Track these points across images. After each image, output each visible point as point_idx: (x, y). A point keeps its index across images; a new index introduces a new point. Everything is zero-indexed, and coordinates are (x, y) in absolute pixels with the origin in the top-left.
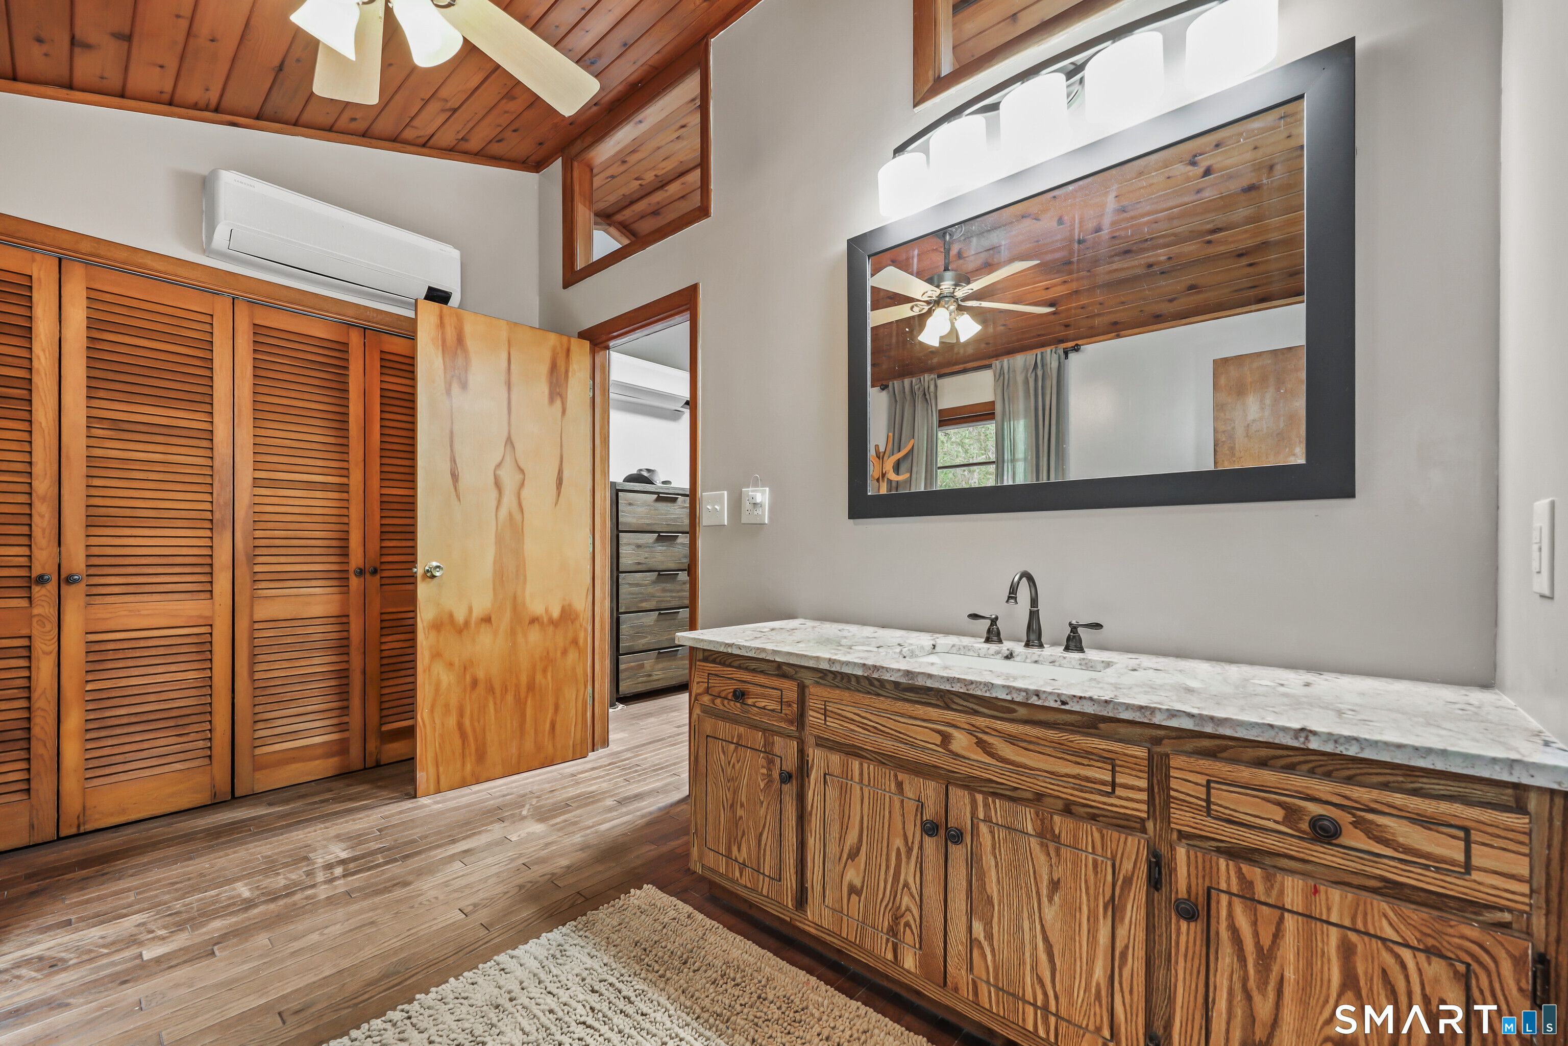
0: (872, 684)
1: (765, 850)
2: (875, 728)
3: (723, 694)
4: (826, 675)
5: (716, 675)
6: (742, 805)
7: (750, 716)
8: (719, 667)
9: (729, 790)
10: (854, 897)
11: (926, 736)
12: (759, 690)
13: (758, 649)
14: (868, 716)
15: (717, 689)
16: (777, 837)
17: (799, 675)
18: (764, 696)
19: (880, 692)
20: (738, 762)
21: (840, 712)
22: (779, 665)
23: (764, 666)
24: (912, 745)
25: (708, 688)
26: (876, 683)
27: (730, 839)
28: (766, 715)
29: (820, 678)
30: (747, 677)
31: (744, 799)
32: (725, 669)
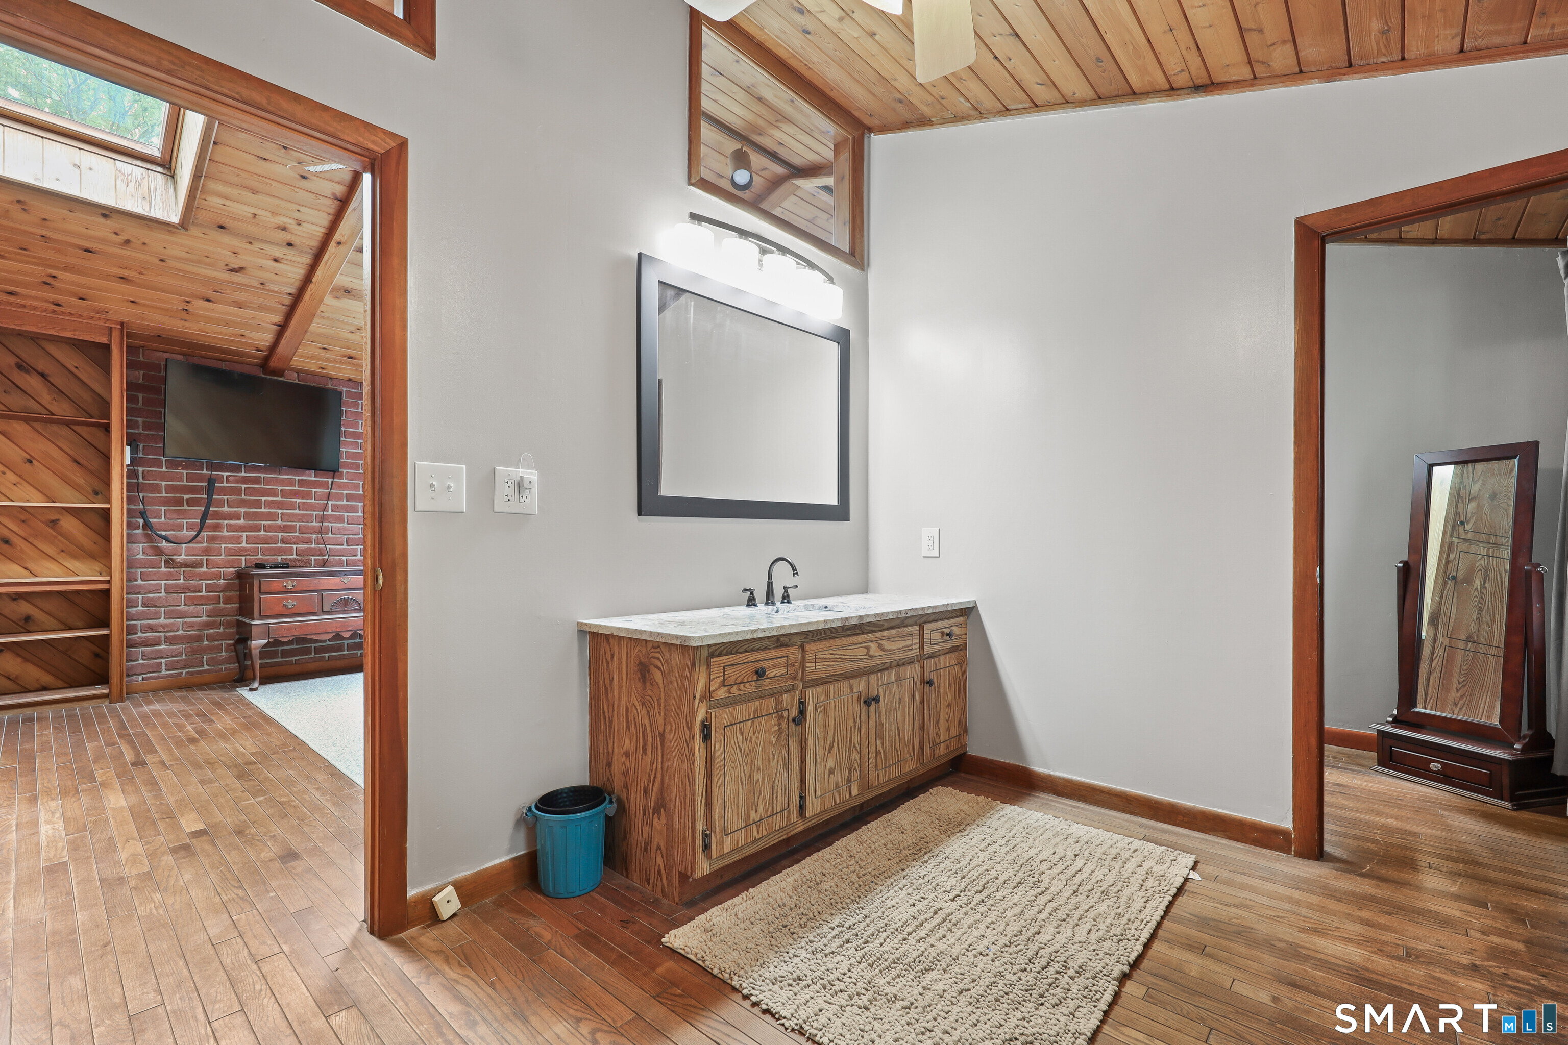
0: (832, 632)
1: (777, 793)
2: (840, 658)
3: (739, 681)
4: (808, 635)
5: (733, 665)
6: (758, 769)
7: (763, 688)
8: (736, 656)
9: (746, 764)
10: (832, 776)
11: (860, 652)
12: (771, 663)
13: (779, 627)
14: (837, 652)
15: (733, 678)
16: (786, 775)
17: (792, 641)
18: (775, 667)
19: (836, 636)
20: (754, 734)
21: (823, 656)
22: (778, 638)
23: (766, 643)
24: (856, 661)
25: (724, 680)
26: (833, 630)
27: (748, 807)
28: (776, 681)
29: (805, 638)
30: (761, 655)
31: (760, 763)
32: (741, 656)
